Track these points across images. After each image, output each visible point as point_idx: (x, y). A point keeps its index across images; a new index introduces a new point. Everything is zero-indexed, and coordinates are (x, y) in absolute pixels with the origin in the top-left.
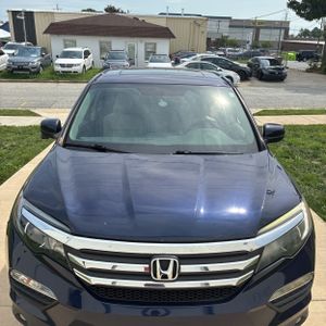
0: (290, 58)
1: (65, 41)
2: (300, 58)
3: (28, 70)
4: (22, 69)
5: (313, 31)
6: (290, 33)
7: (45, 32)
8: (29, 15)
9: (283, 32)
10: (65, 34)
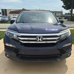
0: (63, 19)
1: (13, 15)
2: (65, 19)
3: (5, 21)
4: (4, 21)
5: (68, 13)
6: (63, 14)
7: (9, 13)
8: (6, 10)
9: (61, 13)
10: (13, 13)
